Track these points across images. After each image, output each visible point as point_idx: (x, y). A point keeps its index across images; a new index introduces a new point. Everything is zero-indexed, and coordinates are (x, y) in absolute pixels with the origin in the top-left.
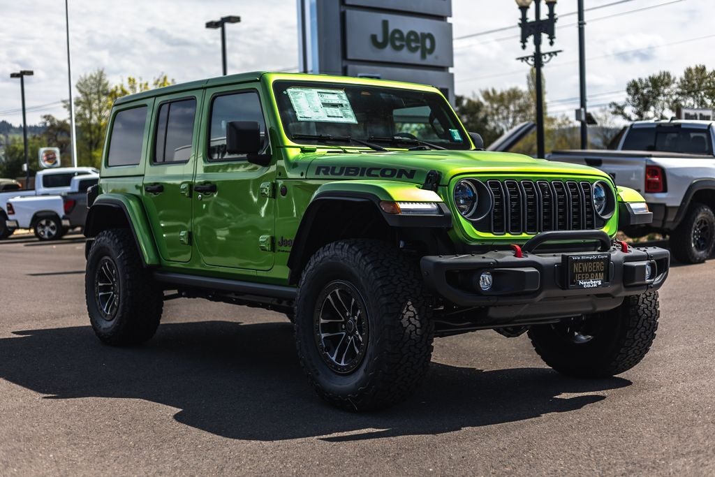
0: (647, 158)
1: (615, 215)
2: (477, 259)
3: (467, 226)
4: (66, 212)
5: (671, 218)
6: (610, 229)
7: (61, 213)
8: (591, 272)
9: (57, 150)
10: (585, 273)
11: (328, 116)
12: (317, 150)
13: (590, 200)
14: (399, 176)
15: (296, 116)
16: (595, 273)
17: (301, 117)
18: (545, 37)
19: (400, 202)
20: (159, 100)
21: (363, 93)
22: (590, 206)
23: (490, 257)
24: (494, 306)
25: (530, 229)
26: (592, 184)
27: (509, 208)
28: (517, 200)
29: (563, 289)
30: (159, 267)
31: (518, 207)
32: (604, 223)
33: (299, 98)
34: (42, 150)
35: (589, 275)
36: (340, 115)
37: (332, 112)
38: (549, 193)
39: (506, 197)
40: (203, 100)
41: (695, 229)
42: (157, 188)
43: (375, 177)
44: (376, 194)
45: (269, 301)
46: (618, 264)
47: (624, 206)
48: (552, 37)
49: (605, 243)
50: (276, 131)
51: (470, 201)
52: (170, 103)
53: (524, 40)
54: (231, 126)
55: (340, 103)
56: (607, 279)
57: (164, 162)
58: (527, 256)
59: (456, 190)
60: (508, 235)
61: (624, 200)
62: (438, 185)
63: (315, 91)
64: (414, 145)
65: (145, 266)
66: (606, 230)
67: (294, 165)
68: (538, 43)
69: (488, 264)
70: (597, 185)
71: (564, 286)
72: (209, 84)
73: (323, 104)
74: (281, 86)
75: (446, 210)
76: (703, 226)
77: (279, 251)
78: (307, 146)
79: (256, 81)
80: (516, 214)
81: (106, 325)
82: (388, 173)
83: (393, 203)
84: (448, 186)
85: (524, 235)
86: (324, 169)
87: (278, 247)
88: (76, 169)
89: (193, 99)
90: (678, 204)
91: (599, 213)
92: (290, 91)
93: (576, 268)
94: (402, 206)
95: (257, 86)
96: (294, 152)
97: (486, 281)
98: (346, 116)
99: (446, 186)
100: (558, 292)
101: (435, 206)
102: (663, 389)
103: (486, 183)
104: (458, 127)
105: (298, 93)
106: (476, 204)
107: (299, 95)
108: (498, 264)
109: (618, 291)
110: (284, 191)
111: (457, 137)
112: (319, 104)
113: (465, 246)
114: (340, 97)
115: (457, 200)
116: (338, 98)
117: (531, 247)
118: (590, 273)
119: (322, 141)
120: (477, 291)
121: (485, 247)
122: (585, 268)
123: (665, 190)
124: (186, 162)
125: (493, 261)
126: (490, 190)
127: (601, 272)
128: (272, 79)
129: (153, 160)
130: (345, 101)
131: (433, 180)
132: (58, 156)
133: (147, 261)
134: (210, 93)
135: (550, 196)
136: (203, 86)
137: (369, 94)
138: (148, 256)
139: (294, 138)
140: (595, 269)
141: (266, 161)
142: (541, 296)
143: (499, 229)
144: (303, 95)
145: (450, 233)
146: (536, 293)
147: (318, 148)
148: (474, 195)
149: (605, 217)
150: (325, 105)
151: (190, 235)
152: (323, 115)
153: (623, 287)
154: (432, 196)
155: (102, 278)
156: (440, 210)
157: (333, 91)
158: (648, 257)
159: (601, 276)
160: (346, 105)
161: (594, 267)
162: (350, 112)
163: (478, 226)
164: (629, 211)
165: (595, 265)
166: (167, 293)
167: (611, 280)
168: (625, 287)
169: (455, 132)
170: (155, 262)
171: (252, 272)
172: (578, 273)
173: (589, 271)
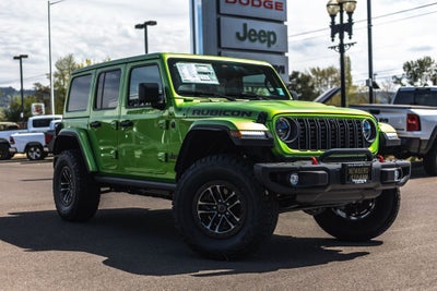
0: (408, 109)
1: (377, 140)
2: (289, 165)
3: (283, 146)
4: (47, 143)
5: (423, 147)
6: (373, 149)
7: (44, 144)
9: (43, 105)
10: (356, 175)
11: (201, 80)
13: (360, 131)
14: (242, 116)
15: (181, 80)
16: (362, 175)
17: (184, 80)
18: (346, 34)
19: (242, 130)
20: (99, 71)
21: (224, 66)
22: (361, 134)
23: (297, 164)
24: (299, 194)
25: (322, 149)
26: (362, 121)
27: (309, 136)
28: (315, 130)
30: (97, 173)
31: (315, 134)
32: (370, 145)
33: (183, 69)
34: (33, 105)
35: (359, 176)
36: (208, 79)
37: (203, 77)
38: (335, 126)
39: (308, 128)
40: (125, 70)
42: (97, 125)
43: (228, 116)
44: (228, 126)
45: (164, 193)
46: (377, 170)
47: (382, 136)
48: (350, 34)
49: (369, 157)
50: (169, 89)
51: (286, 130)
52: (106, 72)
53: (333, 36)
54: (142, 85)
55: (208, 72)
56: (370, 178)
57: (101, 109)
58: (320, 164)
59: (277, 124)
60: (309, 152)
61: (383, 131)
62: (266, 120)
63: (193, 65)
64: (254, 97)
65: (89, 173)
66: (371, 149)
67: (179, 109)
68: (341, 38)
69: (296, 168)
70: (365, 122)
71: (343, 183)
72: (129, 60)
74: (172, 61)
75: (270, 136)
77: (170, 162)
78: (188, 98)
79: (157, 58)
80: (314, 138)
81: (66, 209)
82: (236, 113)
83: (238, 131)
84: (272, 121)
85: (319, 151)
86: (198, 112)
87: (170, 160)
88: (53, 116)
89: (119, 70)
90: (428, 138)
91: (367, 138)
92: (178, 64)
93: (351, 171)
94: (243, 133)
95: (157, 61)
96: (179, 102)
97: (294, 179)
98: (212, 80)
99: (270, 121)
100: (339, 186)
101: (263, 133)
103: (295, 120)
104: (282, 87)
105: (183, 66)
106: (289, 132)
108: (302, 169)
109: (378, 186)
110: (173, 126)
111: (282, 93)
112: (195, 72)
113: (282, 158)
114: (209, 68)
115: (277, 129)
116: (207, 69)
117: (322, 158)
119: (196, 95)
120: (289, 185)
121: (294, 159)
122: (356, 172)
123: (420, 130)
124: (114, 108)
125: (299, 166)
126: (298, 124)
127: (366, 174)
128: (167, 57)
129: (95, 107)
130: (212, 71)
131: (262, 117)
132: (43, 108)
133: (91, 169)
134: (129, 66)
135: (336, 128)
136: (125, 62)
137: (227, 67)
138: (91, 166)
139: (180, 93)
140: (363, 172)
141: (163, 107)
142: (329, 188)
143: (303, 147)
144: (186, 67)
145: (273, 150)
146: (325, 187)
147: (194, 99)
148: (288, 127)
149: (370, 141)
150: (199, 73)
151: (117, 152)
152: (198, 79)
153: (380, 184)
154: (262, 127)
155: (63, 180)
156: (266, 135)
157: (205, 65)
158: (397, 166)
159: (367, 177)
160: (213, 73)
162: (215, 77)
163: (291, 146)
164: (386, 137)
165: (363, 170)
166: (102, 189)
167: (373, 179)
168: (382, 184)
169: (280, 90)
170: (95, 170)
171: (154, 175)
172: (352, 175)
173: (359, 173)
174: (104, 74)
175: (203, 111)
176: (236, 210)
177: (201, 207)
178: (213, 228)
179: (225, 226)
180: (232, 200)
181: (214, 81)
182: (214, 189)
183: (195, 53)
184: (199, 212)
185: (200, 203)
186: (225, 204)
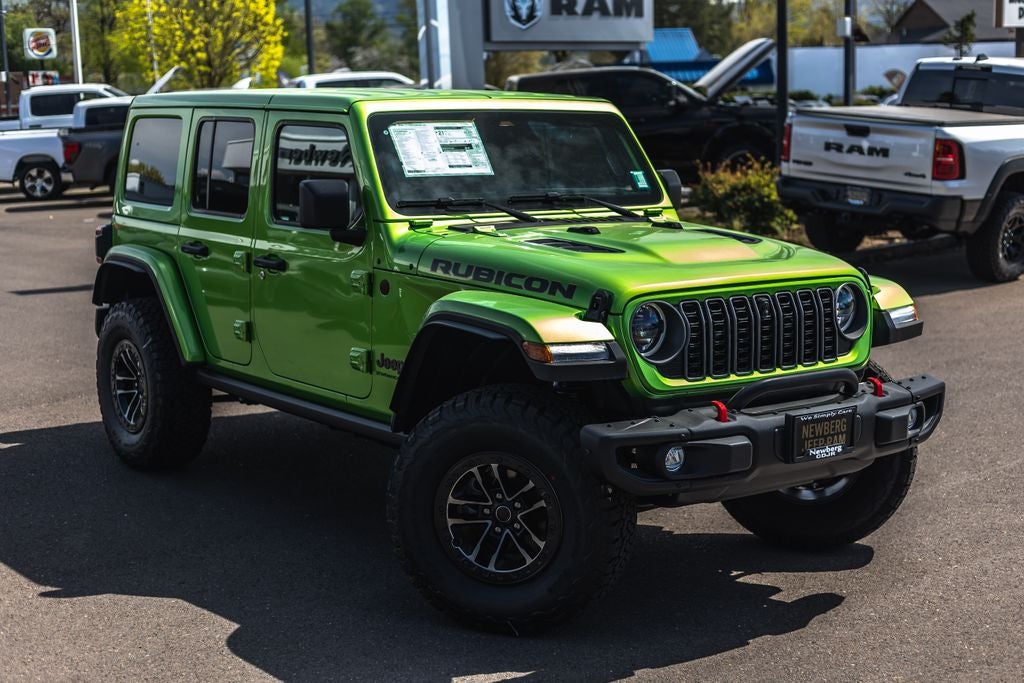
0: (937, 128)
1: (867, 332)
2: (661, 427)
3: (649, 372)
4: (68, 160)
5: (969, 217)
6: (858, 355)
7: (61, 160)
8: (829, 435)
9: (51, 31)
10: (819, 437)
11: (450, 166)
12: (435, 224)
13: (830, 312)
14: (552, 293)
15: (402, 171)
16: (833, 436)
17: (409, 172)
19: (552, 344)
20: (200, 114)
21: (504, 124)
22: (831, 321)
23: (678, 424)
25: (743, 368)
26: (834, 290)
27: (711, 339)
28: (724, 327)
29: (787, 462)
30: (204, 366)
31: (724, 337)
32: (851, 345)
33: (406, 140)
34: (28, 32)
35: (824, 440)
36: (469, 164)
37: (456, 159)
38: (771, 312)
39: (707, 324)
40: (264, 128)
41: (1006, 231)
42: (200, 250)
43: (518, 288)
44: (519, 330)
46: (866, 418)
47: (881, 317)
49: (850, 385)
50: (373, 193)
51: (654, 331)
52: (216, 121)
54: (306, 189)
55: (468, 142)
56: (850, 443)
58: (735, 419)
59: (635, 317)
60: (708, 380)
61: (882, 308)
62: (608, 312)
63: (430, 126)
65: (183, 363)
67: (401, 249)
69: (679, 435)
70: (843, 288)
71: (788, 458)
72: (272, 106)
73: (443, 146)
74: (380, 123)
75: (619, 354)
76: (1017, 225)
77: (378, 373)
78: (418, 219)
79: (343, 113)
80: (722, 347)
81: (130, 439)
82: (536, 285)
83: (542, 346)
84: (623, 314)
85: (733, 377)
86: (444, 265)
87: (378, 369)
89: (251, 122)
90: (981, 196)
91: (842, 329)
92: (394, 130)
93: (806, 432)
94: (554, 350)
95: (344, 120)
97: (674, 458)
98: (476, 164)
99: (618, 315)
100: (779, 468)
101: (601, 348)
102: (927, 579)
103: (677, 306)
104: (643, 166)
105: (405, 131)
106: (663, 335)
107: (407, 135)
108: (692, 435)
109: (869, 453)
110: (385, 288)
111: (643, 184)
112: (436, 147)
114: (467, 133)
115: (635, 332)
116: (465, 135)
118: (825, 437)
119: (440, 206)
120: (661, 473)
121: (678, 402)
122: (819, 430)
123: (962, 176)
125: (685, 430)
127: (842, 433)
128: (367, 110)
130: (476, 140)
131: (599, 304)
132: (53, 41)
133: (187, 357)
134: (275, 118)
135: (773, 317)
136: (264, 106)
137: (511, 125)
138: (189, 350)
139: (400, 207)
140: (834, 429)
141: (359, 240)
142: (754, 475)
143: (697, 372)
144: (413, 135)
145: (624, 383)
146: (746, 473)
147: (434, 219)
148: (661, 322)
149: (851, 336)
150: (446, 147)
151: (248, 325)
152: (442, 166)
153: (874, 446)
154: (599, 332)
155: (121, 368)
156: (610, 353)
157: (458, 125)
158: (912, 399)
159: (843, 438)
160: (477, 146)
161: (832, 427)
162: (482, 157)
163: (667, 371)
164: (889, 324)
165: (834, 424)
167: (856, 441)
168: (877, 446)
169: (639, 175)
170: (200, 359)
171: (341, 397)
172: (809, 439)
173: (825, 433)
174: (212, 124)
175: (457, 266)
176: (536, 521)
177: (455, 511)
178: (483, 559)
179: (509, 557)
180: (529, 498)
181: (478, 164)
182: (485, 472)
184: (450, 522)
185: (451, 500)
186: (511, 505)
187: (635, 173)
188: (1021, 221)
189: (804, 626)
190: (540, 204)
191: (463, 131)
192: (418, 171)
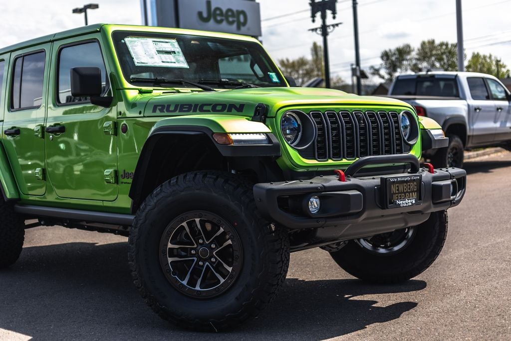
0: (413, 101)
1: (419, 140)
2: (305, 184)
3: (294, 154)
6: (416, 152)
8: (407, 192)
10: (401, 193)
11: (163, 62)
12: (154, 91)
13: (398, 128)
14: (230, 111)
15: (133, 62)
16: (409, 193)
17: (138, 63)
18: (329, 13)
19: (232, 133)
20: (14, 55)
21: (193, 42)
22: (398, 133)
23: (317, 182)
24: (322, 227)
25: (350, 155)
26: (399, 114)
27: (331, 136)
28: (337, 129)
29: (383, 208)
30: (18, 201)
31: (338, 135)
32: (411, 147)
33: (136, 46)
35: (405, 195)
36: (173, 61)
37: (165, 58)
38: (364, 122)
39: (328, 127)
40: (51, 53)
41: (449, 154)
42: (15, 132)
43: (207, 112)
44: (209, 127)
45: (116, 227)
46: (428, 184)
47: (425, 132)
48: (334, 13)
49: (413, 166)
50: (117, 77)
51: (294, 131)
52: (24, 56)
53: (313, 16)
54: (75, 71)
55: (173, 50)
56: (419, 198)
57: (20, 109)
58: (350, 180)
59: (283, 122)
60: (330, 162)
61: (426, 128)
62: (266, 117)
63: (150, 40)
65: (6, 200)
66: (412, 153)
67: (132, 105)
68: (324, 17)
69: (316, 188)
70: (403, 115)
71: (384, 206)
72: (56, 38)
73: (158, 51)
74: (119, 36)
75: (275, 140)
76: (454, 151)
77: (122, 183)
78: (144, 88)
79: (97, 32)
80: (337, 141)
82: (219, 108)
83: (226, 134)
84: (275, 117)
85: (344, 161)
86: (160, 107)
87: (121, 180)
89: (43, 51)
91: (406, 139)
92: (128, 40)
93: (394, 189)
94: (233, 137)
95: (98, 36)
96: (132, 94)
97: (314, 204)
98: (178, 61)
99: (273, 117)
100: (379, 212)
101: (263, 137)
102: (464, 293)
103: (309, 114)
104: (275, 70)
105: (135, 42)
106: (300, 134)
107: (136, 44)
108: (325, 189)
109: (428, 208)
110: (125, 130)
111: (275, 79)
112: (154, 51)
113: (293, 173)
114: (173, 45)
115: (284, 130)
116: (171, 46)
117: (352, 171)
118: (405, 193)
119: (157, 83)
120: (306, 214)
121: (310, 174)
122: (401, 188)
124: (38, 107)
125: (320, 185)
126: (313, 120)
127: (414, 192)
128: (110, 30)
129: (11, 107)
130: (178, 49)
131: (261, 113)
133: (8, 196)
134: (57, 45)
135: (365, 125)
136: (51, 40)
137: (198, 43)
138: (9, 191)
139: (134, 82)
140: (409, 189)
141: (108, 103)
142: (364, 216)
143: (323, 156)
144: (139, 44)
145: (278, 161)
146: (359, 214)
147: (154, 89)
148: (299, 125)
149: (411, 143)
150: (159, 52)
151: (44, 171)
152: (157, 61)
153: (432, 204)
154: (261, 127)
156: (269, 140)
157: (167, 40)
158: (451, 177)
159: (415, 195)
160: (178, 52)
161: (408, 187)
162: (182, 58)
163: (304, 154)
164: (431, 136)
165: (409, 185)
166: (27, 222)
167: (422, 198)
168: (434, 204)
169: (273, 75)
170: (15, 196)
171: (100, 203)
172: (397, 193)
173: (405, 191)
174: (22, 58)
175: (169, 106)
176: (226, 255)
177: (172, 253)
178: (192, 283)
179: (209, 280)
180: (221, 240)
181: (179, 62)
182: (191, 224)
183: (146, 24)
184: (170, 260)
185: (170, 245)
186: (207, 246)
187: (271, 74)
188: (456, 149)
189: (398, 317)
190: (216, 86)
191: (169, 44)
192: (143, 63)
